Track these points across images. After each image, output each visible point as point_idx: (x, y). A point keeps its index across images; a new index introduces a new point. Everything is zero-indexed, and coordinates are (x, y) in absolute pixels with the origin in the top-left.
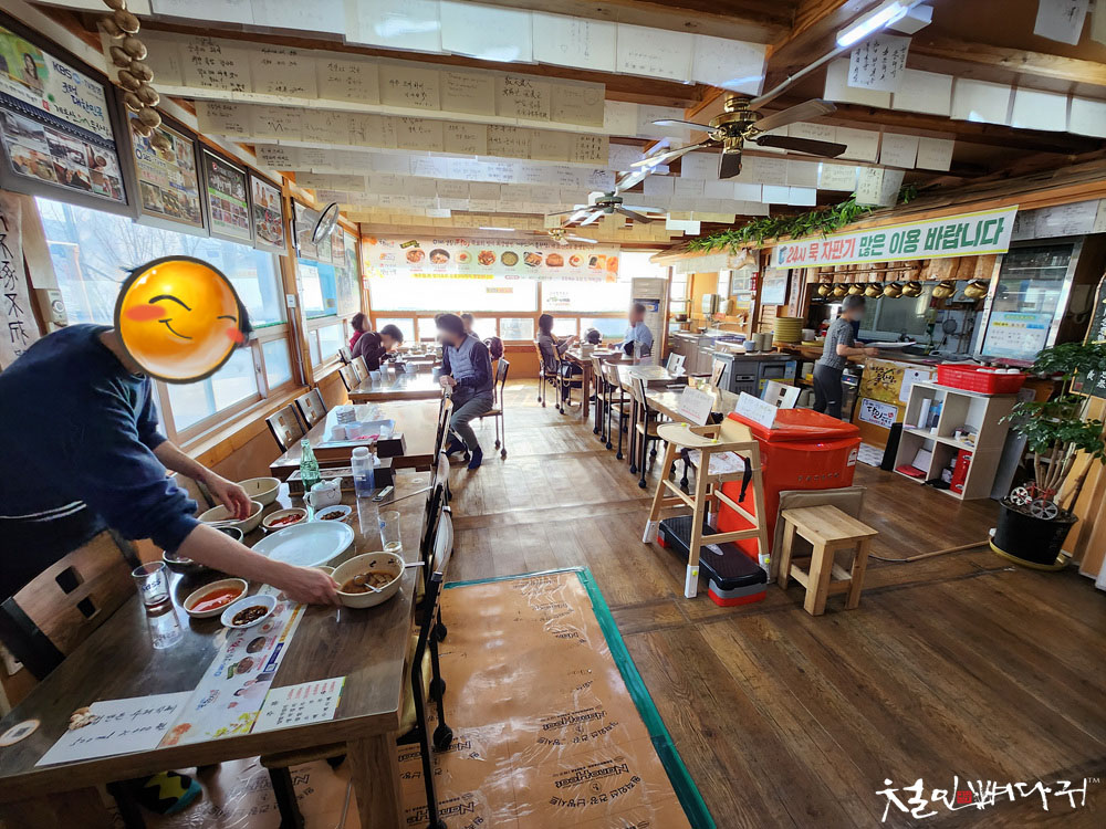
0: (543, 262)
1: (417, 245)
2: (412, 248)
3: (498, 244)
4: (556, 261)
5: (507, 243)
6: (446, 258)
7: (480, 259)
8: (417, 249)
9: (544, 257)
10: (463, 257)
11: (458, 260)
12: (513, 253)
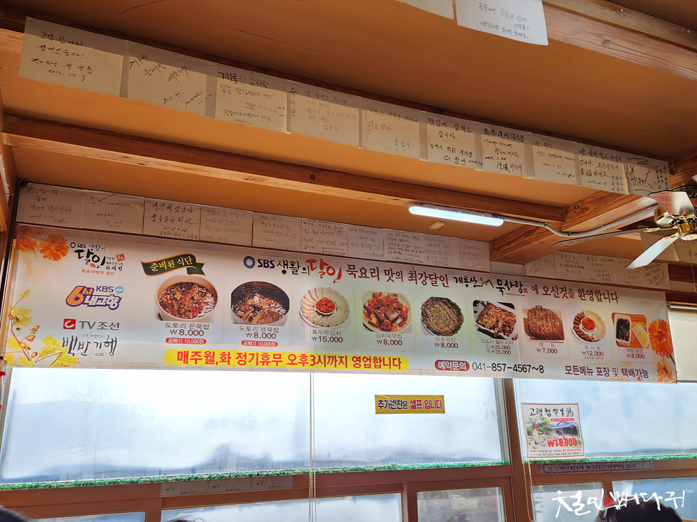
0: (519, 328)
1: (196, 268)
2: (181, 274)
3: (413, 277)
4: (547, 327)
5: (434, 278)
6: (278, 308)
7: (368, 312)
8: (195, 278)
9: (520, 315)
10: (325, 307)
11: (311, 312)
12: (447, 302)
